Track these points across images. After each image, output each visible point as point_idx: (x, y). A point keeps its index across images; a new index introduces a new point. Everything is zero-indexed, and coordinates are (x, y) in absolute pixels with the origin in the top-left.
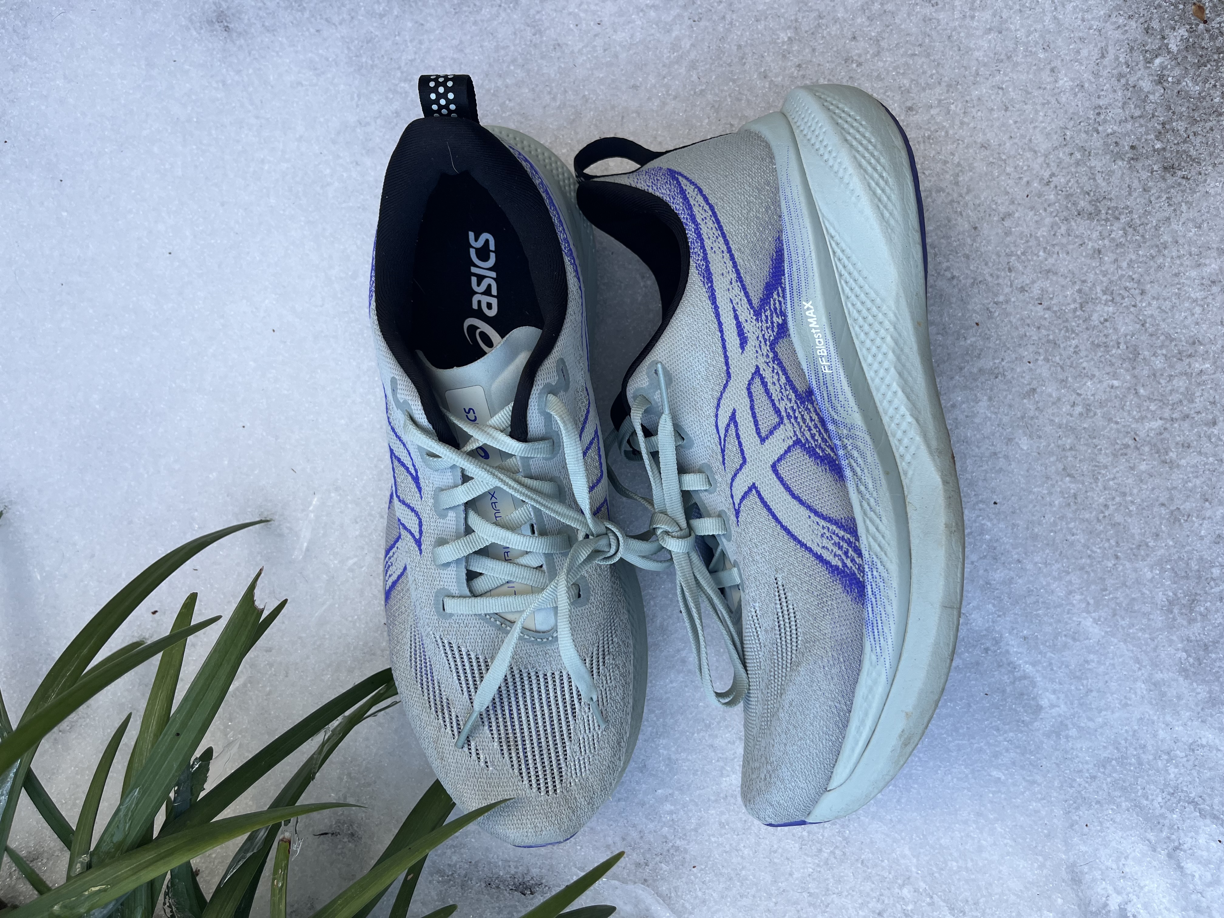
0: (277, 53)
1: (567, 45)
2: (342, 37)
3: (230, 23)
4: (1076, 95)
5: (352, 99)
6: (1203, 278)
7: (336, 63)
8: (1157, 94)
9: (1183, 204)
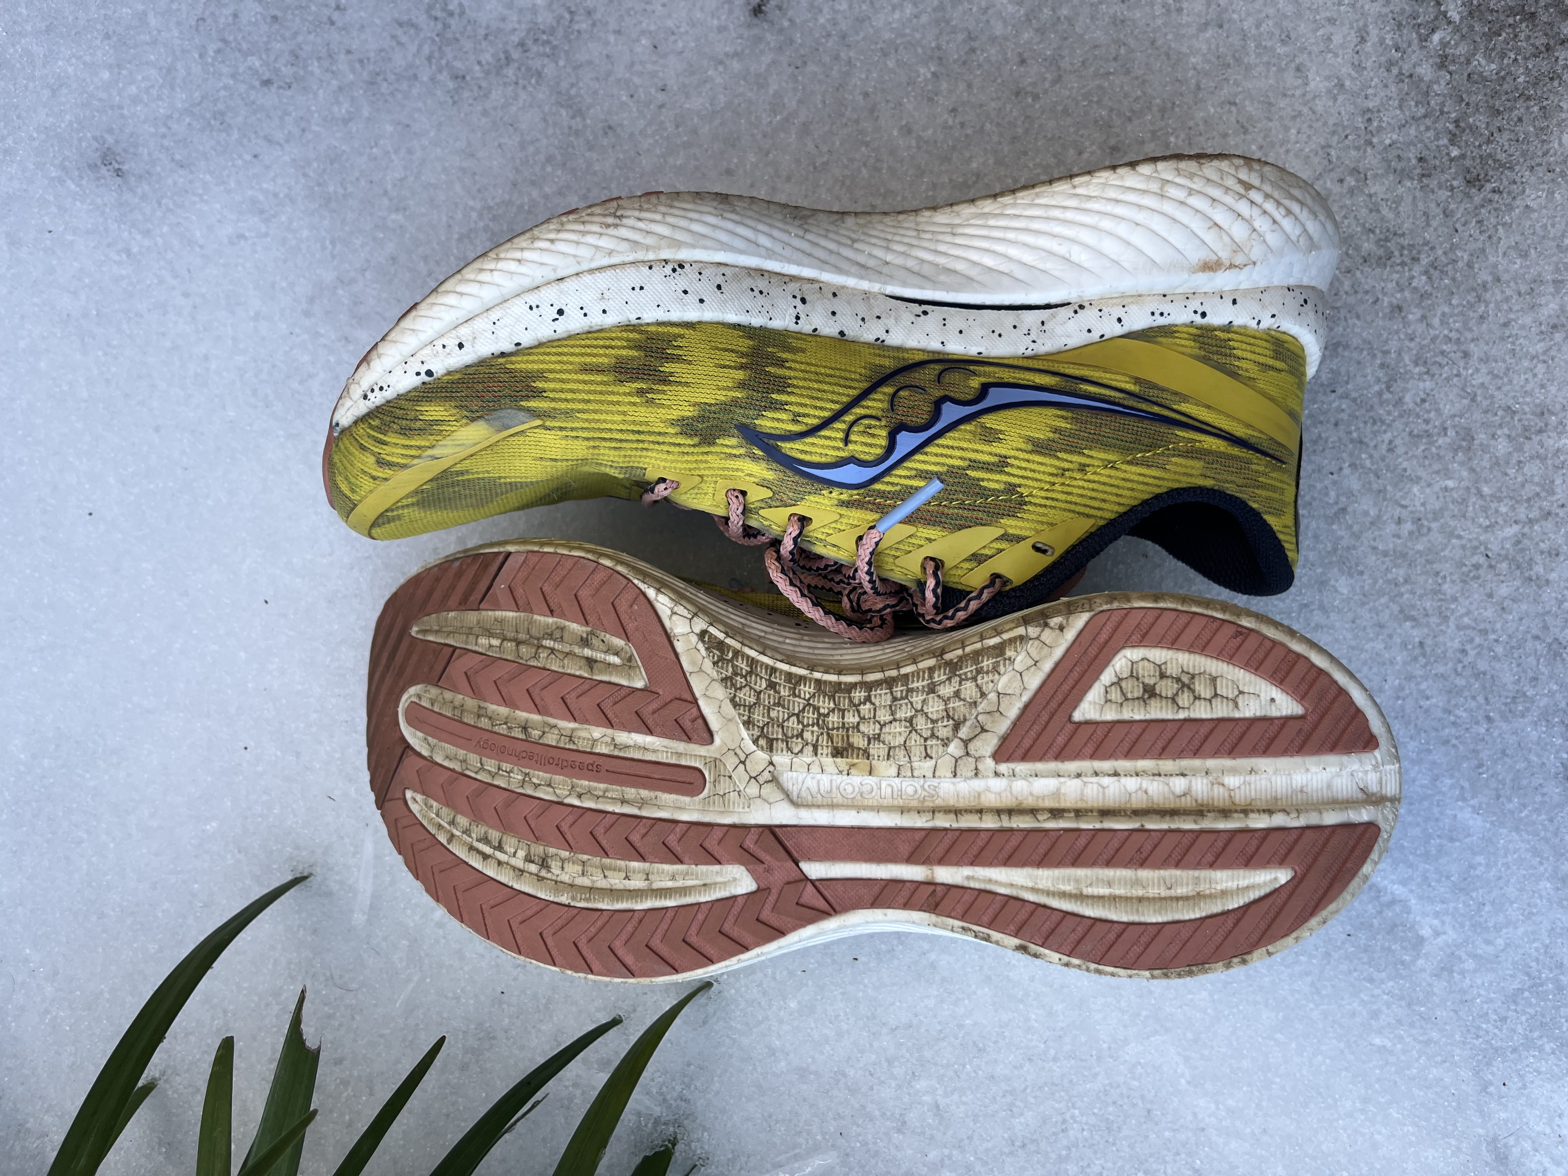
0: (201, 196)
1: (621, 125)
2: (294, 160)
3: (123, 163)
4: (1335, 99)
5: (324, 248)
6: (1541, 324)
7: (291, 199)
8: (1443, 83)
9: (1499, 227)
